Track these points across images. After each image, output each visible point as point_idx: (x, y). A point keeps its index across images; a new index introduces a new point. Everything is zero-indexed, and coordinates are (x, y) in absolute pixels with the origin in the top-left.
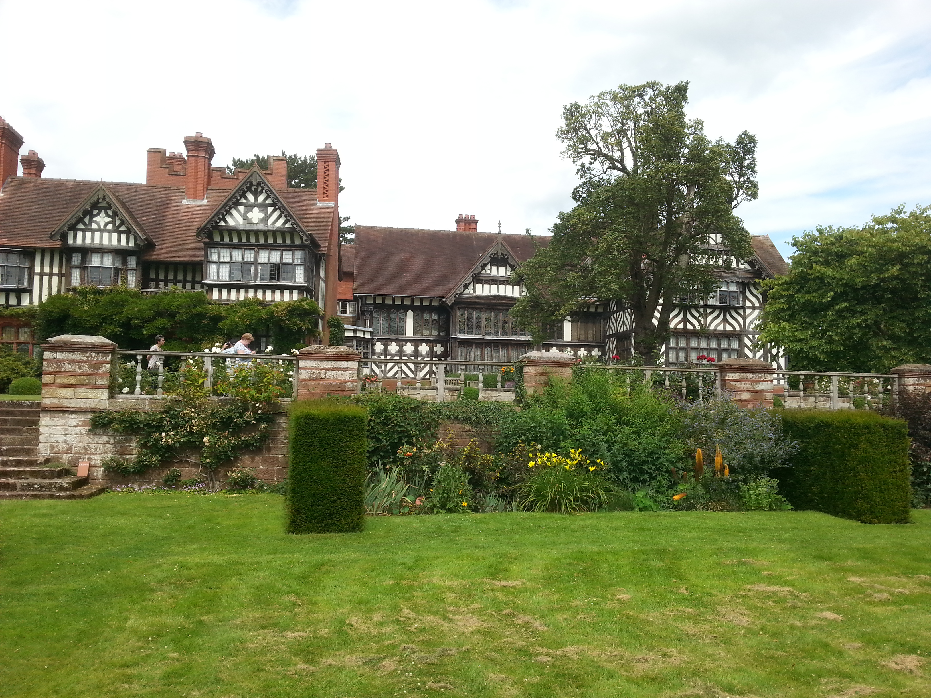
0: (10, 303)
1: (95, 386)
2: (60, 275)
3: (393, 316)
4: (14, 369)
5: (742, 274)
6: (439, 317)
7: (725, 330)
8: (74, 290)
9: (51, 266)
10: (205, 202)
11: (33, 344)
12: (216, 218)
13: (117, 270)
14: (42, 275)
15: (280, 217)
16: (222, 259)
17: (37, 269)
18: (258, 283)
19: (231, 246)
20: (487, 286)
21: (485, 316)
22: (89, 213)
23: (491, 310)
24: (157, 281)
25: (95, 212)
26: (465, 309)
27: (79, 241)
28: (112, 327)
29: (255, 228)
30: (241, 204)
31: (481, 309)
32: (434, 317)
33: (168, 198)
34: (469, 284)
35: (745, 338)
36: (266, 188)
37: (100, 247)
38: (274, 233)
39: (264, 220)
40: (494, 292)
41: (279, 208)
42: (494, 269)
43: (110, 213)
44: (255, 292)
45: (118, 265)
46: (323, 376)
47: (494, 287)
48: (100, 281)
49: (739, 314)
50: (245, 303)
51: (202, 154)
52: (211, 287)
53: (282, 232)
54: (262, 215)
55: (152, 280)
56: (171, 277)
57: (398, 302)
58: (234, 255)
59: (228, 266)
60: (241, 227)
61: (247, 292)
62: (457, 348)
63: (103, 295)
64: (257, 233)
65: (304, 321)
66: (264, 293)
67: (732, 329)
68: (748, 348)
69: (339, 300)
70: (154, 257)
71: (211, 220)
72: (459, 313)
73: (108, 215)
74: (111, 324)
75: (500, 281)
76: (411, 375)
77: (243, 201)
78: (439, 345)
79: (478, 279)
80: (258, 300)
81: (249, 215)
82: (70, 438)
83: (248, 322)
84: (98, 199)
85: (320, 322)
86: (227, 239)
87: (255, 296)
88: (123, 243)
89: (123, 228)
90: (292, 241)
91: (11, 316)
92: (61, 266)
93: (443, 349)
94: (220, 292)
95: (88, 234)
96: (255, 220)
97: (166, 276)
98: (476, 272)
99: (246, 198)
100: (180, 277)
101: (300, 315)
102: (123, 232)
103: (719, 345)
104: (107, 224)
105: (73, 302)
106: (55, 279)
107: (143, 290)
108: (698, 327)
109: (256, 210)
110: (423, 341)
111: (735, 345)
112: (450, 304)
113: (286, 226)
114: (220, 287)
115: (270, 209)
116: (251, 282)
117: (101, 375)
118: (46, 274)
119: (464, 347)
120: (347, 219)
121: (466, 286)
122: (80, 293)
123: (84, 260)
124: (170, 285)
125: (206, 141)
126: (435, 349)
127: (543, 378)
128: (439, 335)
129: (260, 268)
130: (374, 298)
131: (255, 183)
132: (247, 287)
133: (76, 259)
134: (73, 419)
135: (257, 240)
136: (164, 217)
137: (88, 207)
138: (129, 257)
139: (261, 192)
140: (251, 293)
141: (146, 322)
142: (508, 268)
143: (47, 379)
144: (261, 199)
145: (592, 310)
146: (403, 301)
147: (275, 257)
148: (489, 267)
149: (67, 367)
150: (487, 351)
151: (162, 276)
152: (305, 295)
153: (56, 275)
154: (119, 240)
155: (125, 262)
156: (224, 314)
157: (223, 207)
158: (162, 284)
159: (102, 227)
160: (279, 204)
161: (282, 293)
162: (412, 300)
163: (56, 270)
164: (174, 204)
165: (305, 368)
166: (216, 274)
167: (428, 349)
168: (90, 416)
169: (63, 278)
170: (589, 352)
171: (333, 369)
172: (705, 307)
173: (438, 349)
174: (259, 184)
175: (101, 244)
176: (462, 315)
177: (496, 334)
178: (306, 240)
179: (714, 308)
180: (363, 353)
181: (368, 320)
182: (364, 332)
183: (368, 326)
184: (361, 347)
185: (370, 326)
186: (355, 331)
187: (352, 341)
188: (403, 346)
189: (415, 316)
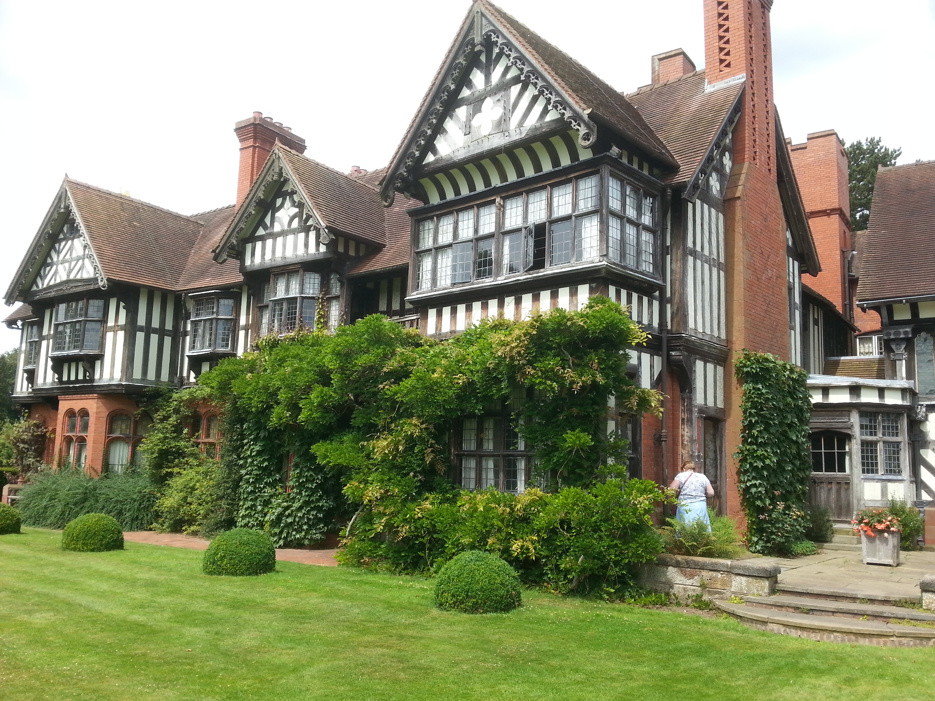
12: (415, 149)
13: (309, 301)
15: (534, 100)
16: (440, 241)
17: (242, 320)
18: (505, 279)
19: (457, 207)
22: (269, 206)
27: (257, 259)
29: (486, 146)
30: (461, 102)
37: (284, 263)
38: (530, 147)
39: (504, 121)
41: (533, 83)
43: (296, 198)
44: (501, 304)
45: (308, 293)
52: (423, 306)
53: (546, 139)
54: (499, 112)
58: (460, 224)
59: (451, 253)
60: (461, 155)
61: (486, 305)
64: (496, 156)
73: (293, 205)
77: (465, 92)
80: (506, 324)
81: (476, 120)
86: (449, 194)
88: (312, 249)
89: (312, 221)
94: (439, 314)
95: (269, 242)
96: (487, 129)
99: (468, 84)
102: (311, 229)
104: (292, 220)
109: (487, 103)
113: (548, 118)
114: (440, 303)
115: (516, 90)
116: (492, 282)
129: (507, 243)
130: (915, 306)
131: (479, 40)
132: (485, 295)
135: (502, 174)
138: (332, 276)
139: (498, 59)
144: (497, 74)
147: (538, 209)
152: (604, 291)
154: (306, 245)
155: (324, 285)
157: (426, 119)
159: (286, 227)
160: (526, 69)
161: (554, 294)
166: (431, 275)
174: (489, 40)
175: (284, 257)
180: (884, 442)
181: (901, 360)
182: (881, 391)
183: (904, 375)
184: (875, 428)
185: (910, 375)
186: (855, 390)
187: (849, 416)
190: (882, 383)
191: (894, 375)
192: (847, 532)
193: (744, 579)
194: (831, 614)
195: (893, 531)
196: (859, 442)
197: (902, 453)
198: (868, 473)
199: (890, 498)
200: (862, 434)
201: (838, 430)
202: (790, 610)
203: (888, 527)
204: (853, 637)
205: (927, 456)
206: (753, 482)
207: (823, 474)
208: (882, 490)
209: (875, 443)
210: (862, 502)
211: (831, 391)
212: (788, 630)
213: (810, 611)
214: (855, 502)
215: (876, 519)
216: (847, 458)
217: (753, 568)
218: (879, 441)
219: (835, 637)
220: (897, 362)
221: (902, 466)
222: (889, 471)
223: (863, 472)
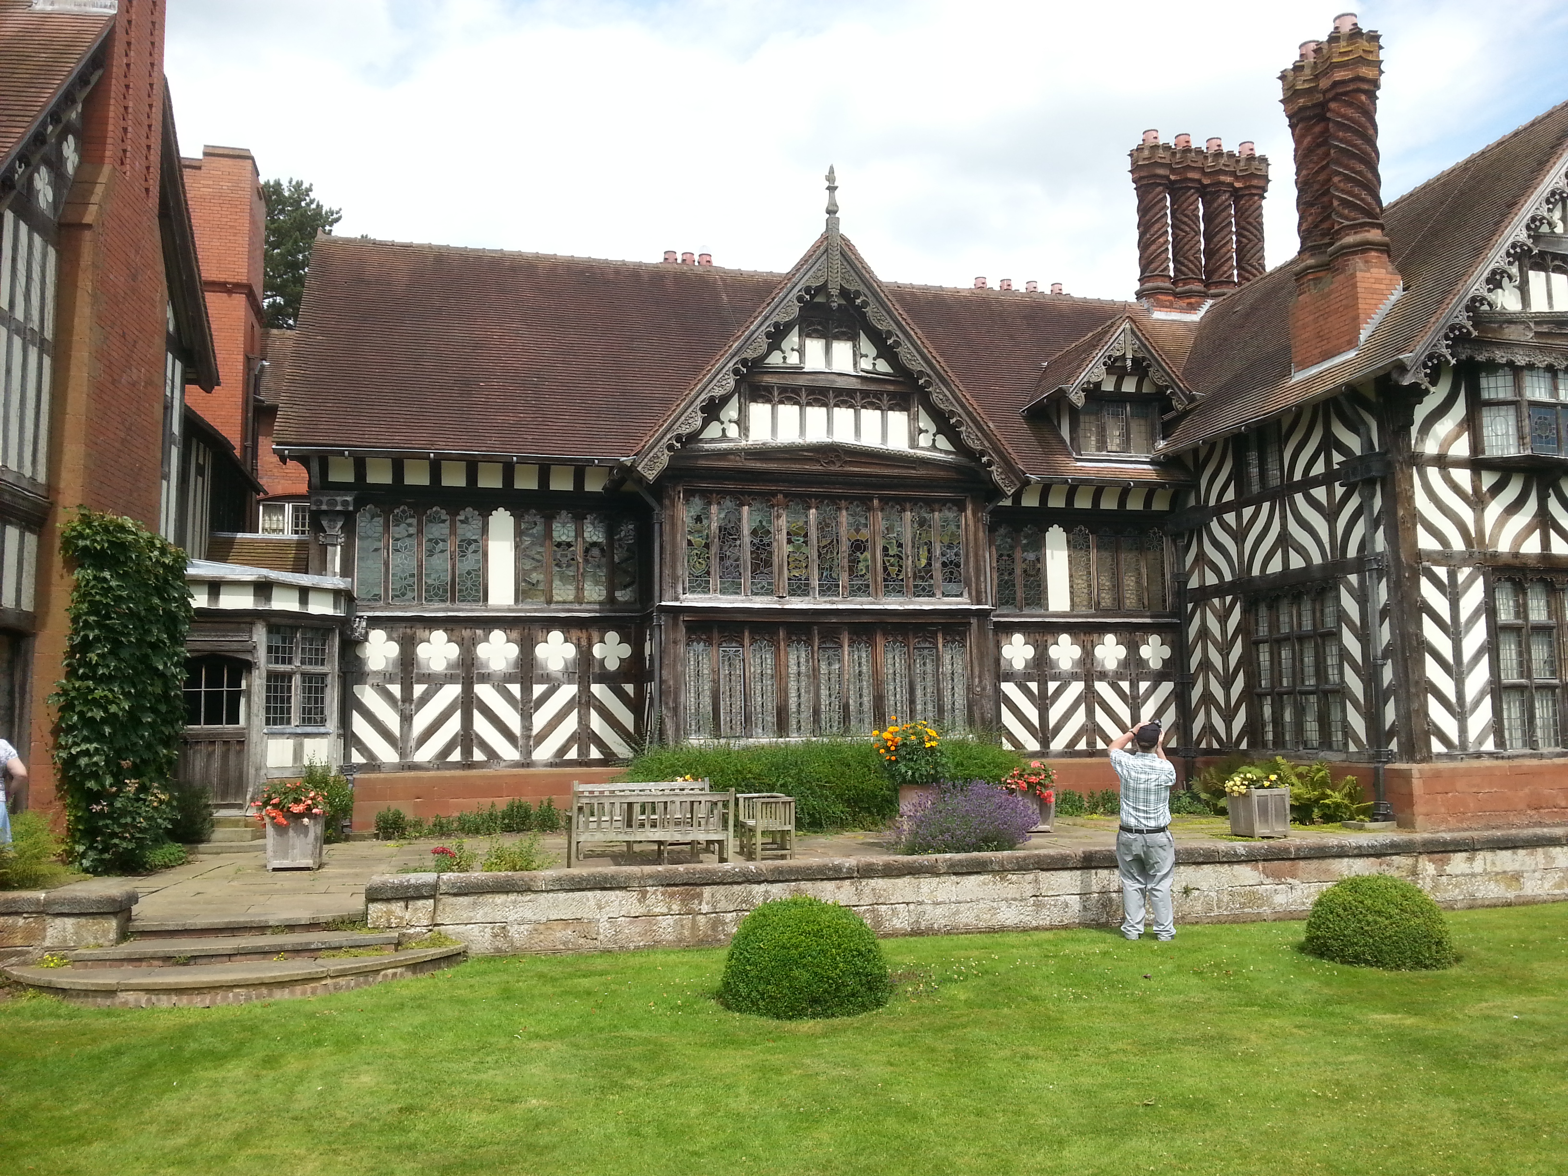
3: (438, 530)
6: (610, 533)
20: (788, 412)
21: (783, 523)
23: (805, 501)
26: (707, 497)
31: (767, 498)
32: (593, 533)
34: (725, 400)
40: (816, 434)
42: (814, 347)
47: (816, 414)
57: (454, 479)
62: (681, 648)
72: (685, 512)
75: (838, 392)
76: (508, 752)
78: (612, 637)
79: (757, 383)
93: (626, 651)
98: (750, 354)
110: (550, 624)
112: (651, 475)
119: (709, 642)
121: (712, 410)
126: (597, 651)
128: (611, 599)
130: (360, 463)
142: (866, 346)
146: (472, 475)
148: (793, 339)
150: (796, 656)
162: (508, 471)
167: (570, 651)
170: (1133, 648)
173: (611, 651)
176: (698, 519)
177: (829, 588)
180: (303, 674)
181: (335, 545)
182: (304, 593)
183: (338, 569)
184: (290, 653)
185: (346, 571)
186: (263, 588)
187: (251, 631)
188: (474, 642)
189: (519, 533)
190: (305, 580)
191: (322, 569)
192: (235, 823)
193: (69, 922)
194: (226, 959)
195: (316, 814)
196: (264, 675)
197: (328, 691)
198: (275, 724)
199: (306, 763)
200: (269, 661)
201: (231, 654)
202: (156, 963)
203: (309, 808)
204: (264, 991)
205: (363, 696)
206: (84, 747)
207: (201, 728)
208: (295, 750)
209: (289, 676)
210: (263, 772)
211: (223, 589)
212: (154, 998)
213: (192, 960)
214: (252, 771)
215: (291, 798)
216: (243, 701)
217: (88, 900)
218: (295, 673)
219: (236, 996)
220: (329, 548)
221: (327, 712)
222: (306, 721)
223: (268, 722)
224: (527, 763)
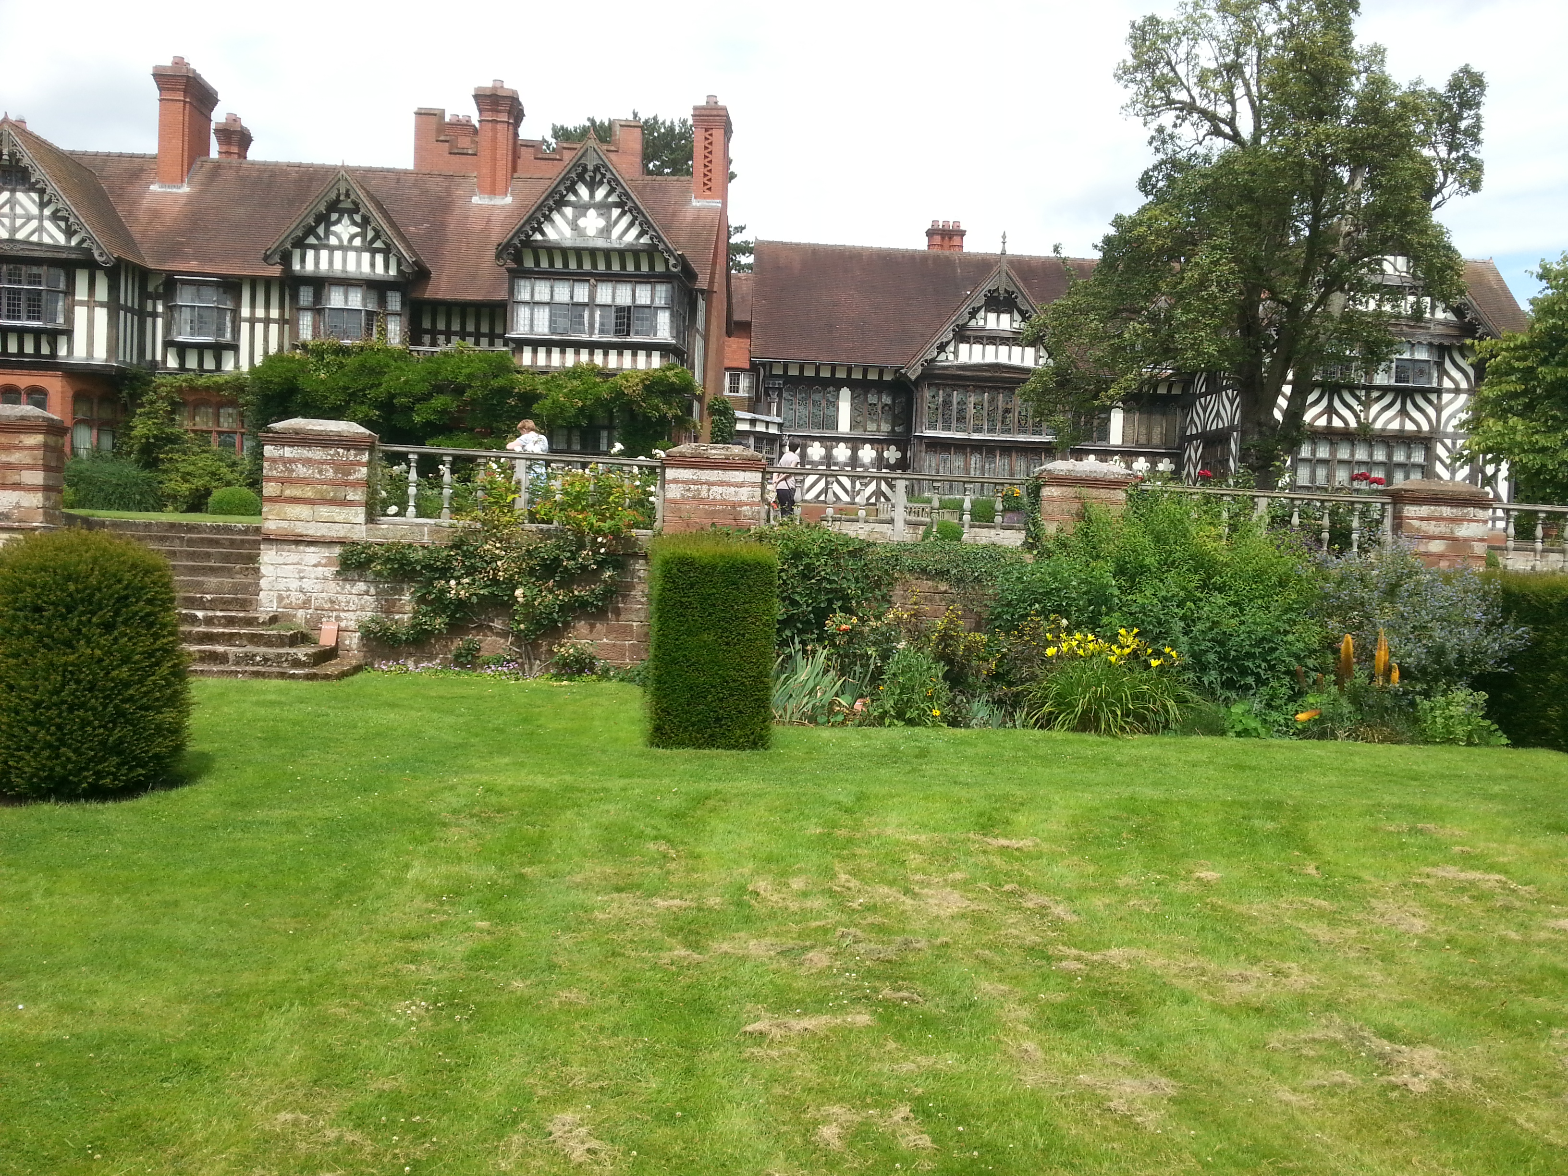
0: (206, 367)
1: (344, 503)
2: (282, 321)
3: (817, 397)
4: (213, 474)
5: (1440, 330)
6: (894, 400)
7: (1402, 430)
8: (304, 346)
9: (267, 307)
10: (509, 200)
11: (242, 434)
12: (527, 228)
13: (370, 314)
14: (252, 321)
15: (631, 224)
16: (537, 298)
17: (245, 312)
18: (596, 338)
19: (551, 275)
20: (977, 348)
21: (972, 399)
22: (323, 219)
23: (983, 389)
24: (434, 333)
25: (334, 217)
26: (938, 386)
27: (310, 266)
28: (365, 408)
29: (591, 244)
30: (568, 204)
31: (965, 388)
32: (886, 399)
33: (449, 194)
34: (948, 343)
35: (1439, 445)
36: (608, 175)
37: (343, 276)
38: (622, 253)
39: (606, 231)
40: (990, 359)
41: (630, 211)
42: (992, 316)
43: (358, 218)
44: (591, 354)
45: (370, 308)
46: (704, 494)
47: (991, 349)
48: (345, 332)
49: (1430, 402)
50: (575, 373)
51: (504, 117)
52: (520, 344)
53: (635, 252)
54: (601, 223)
55: (427, 332)
56: (456, 327)
57: (825, 373)
58: (556, 290)
59: (547, 310)
60: (568, 243)
61: (577, 353)
62: (923, 454)
63: (349, 355)
64: (593, 252)
65: (670, 404)
66: (606, 354)
67: (1414, 428)
68: (1442, 462)
69: (727, 369)
70: (429, 294)
71: (520, 231)
72: (927, 394)
73: (354, 223)
74: (363, 403)
75: (1002, 338)
76: (845, 498)
77: (572, 198)
78: (893, 448)
79: (963, 335)
80: (595, 367)
81: (582, 222)
82: (307, 584)
83: (580, 404)
84: (338, 195)
85: (696, 405)
86: (544, 264)
87: (592, 360)
88: (380, 269)
89: (378, 244)
90: (652, 267)
91: (207, 388)
92: (282, 307)
93: (899, 455)
94: (535, 352)
95: (324, 254)
96: (591, 232)
97: (448, 324)
98: (960, 322)
99: (575, 193)
100: (470, 328)
101: (663, 393)
102: (378, 250)
103: (1390, 456)
104: (352, 237)
105: (303, 364)
106: (274, 328)
107: (412, 348)
108: (1353, 423)
109: (592, 213)
110: (865, 441)
111: (1418, 457)
112: (913, 378)
113: (642, 241)
114: (535, 344)
115: (616, 212)
116: (585, 337)
117: (354, 485)
118: (259, 320)
119: (935, 452)
120: (740, 229)
121: (942, 348)
122: (313, 351)
123: (318, 297)
124: (455, 340)
125: (510, 94)
126: (886, 454)
127: (1075, 506)
128: (893, 430)
129: (598, 313)
130: (786, 367)
131: (590, 167)
132: (577, 346)
133: (306, 296)
134: (312, 555)
135: (594, 265)
136: (443, 225)
137: (322, 208)
138: (389, 294)
139: (601, 183)
140: (584, 356)
141: (418, 400)
142: (1017, 316)
143: (270, 489)
144: (600, 193)
145: (1162, 390)
146: (833, 372)
147: (623, 295)
148: (982, 313)
149: (301, 471)
150: (975, 460)
151: (441, 326)
152: (672, 359)
153: (275, 321)
154: (373, 265)
155: (382, 301)
156: (541, 389)
157: (539, 208)
158: (441, 339)
159: (345, 243)
160: (630, 204)
161: (635, 355)
162: (849, 370)
163: (274, 313)
164: (460, 203)
165: (675, 481)
166: (527, 322)
167: (874, 454)
168: (337, 550)
169: (287, 327)
170: (1154, 464)
171: (721, 484)
172: (1369, 389)
173: (892, 454)
174: (597, 169)
175: (344, 271)
176: (934, 397)
177: (991, 430)
178: (675, 266)
179: (1385, 390)
181: (774, 402)
182: (767, 424)
183: (775, 413)
186: (753, 422)
188: (832, 448)
189: (853, 398)
191: (769, 413)
220: (771, 404)
224: (853, 503)
